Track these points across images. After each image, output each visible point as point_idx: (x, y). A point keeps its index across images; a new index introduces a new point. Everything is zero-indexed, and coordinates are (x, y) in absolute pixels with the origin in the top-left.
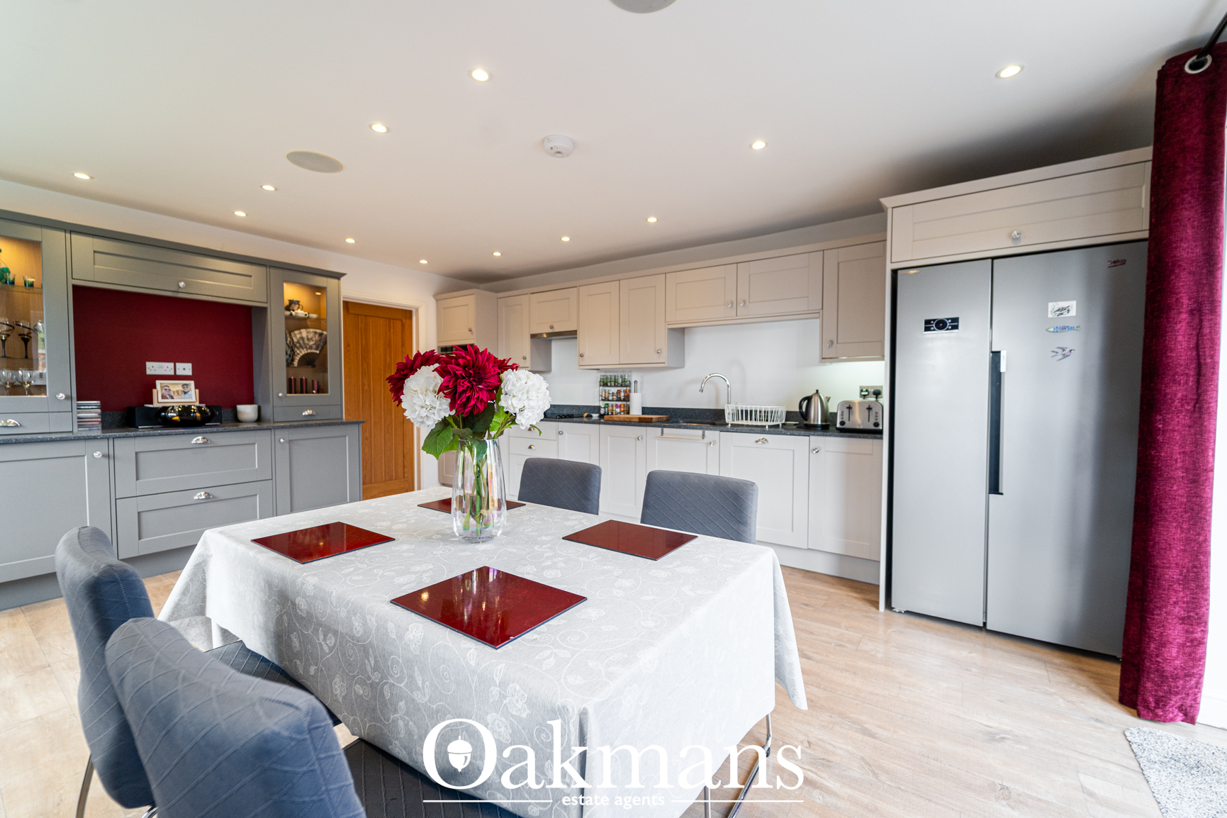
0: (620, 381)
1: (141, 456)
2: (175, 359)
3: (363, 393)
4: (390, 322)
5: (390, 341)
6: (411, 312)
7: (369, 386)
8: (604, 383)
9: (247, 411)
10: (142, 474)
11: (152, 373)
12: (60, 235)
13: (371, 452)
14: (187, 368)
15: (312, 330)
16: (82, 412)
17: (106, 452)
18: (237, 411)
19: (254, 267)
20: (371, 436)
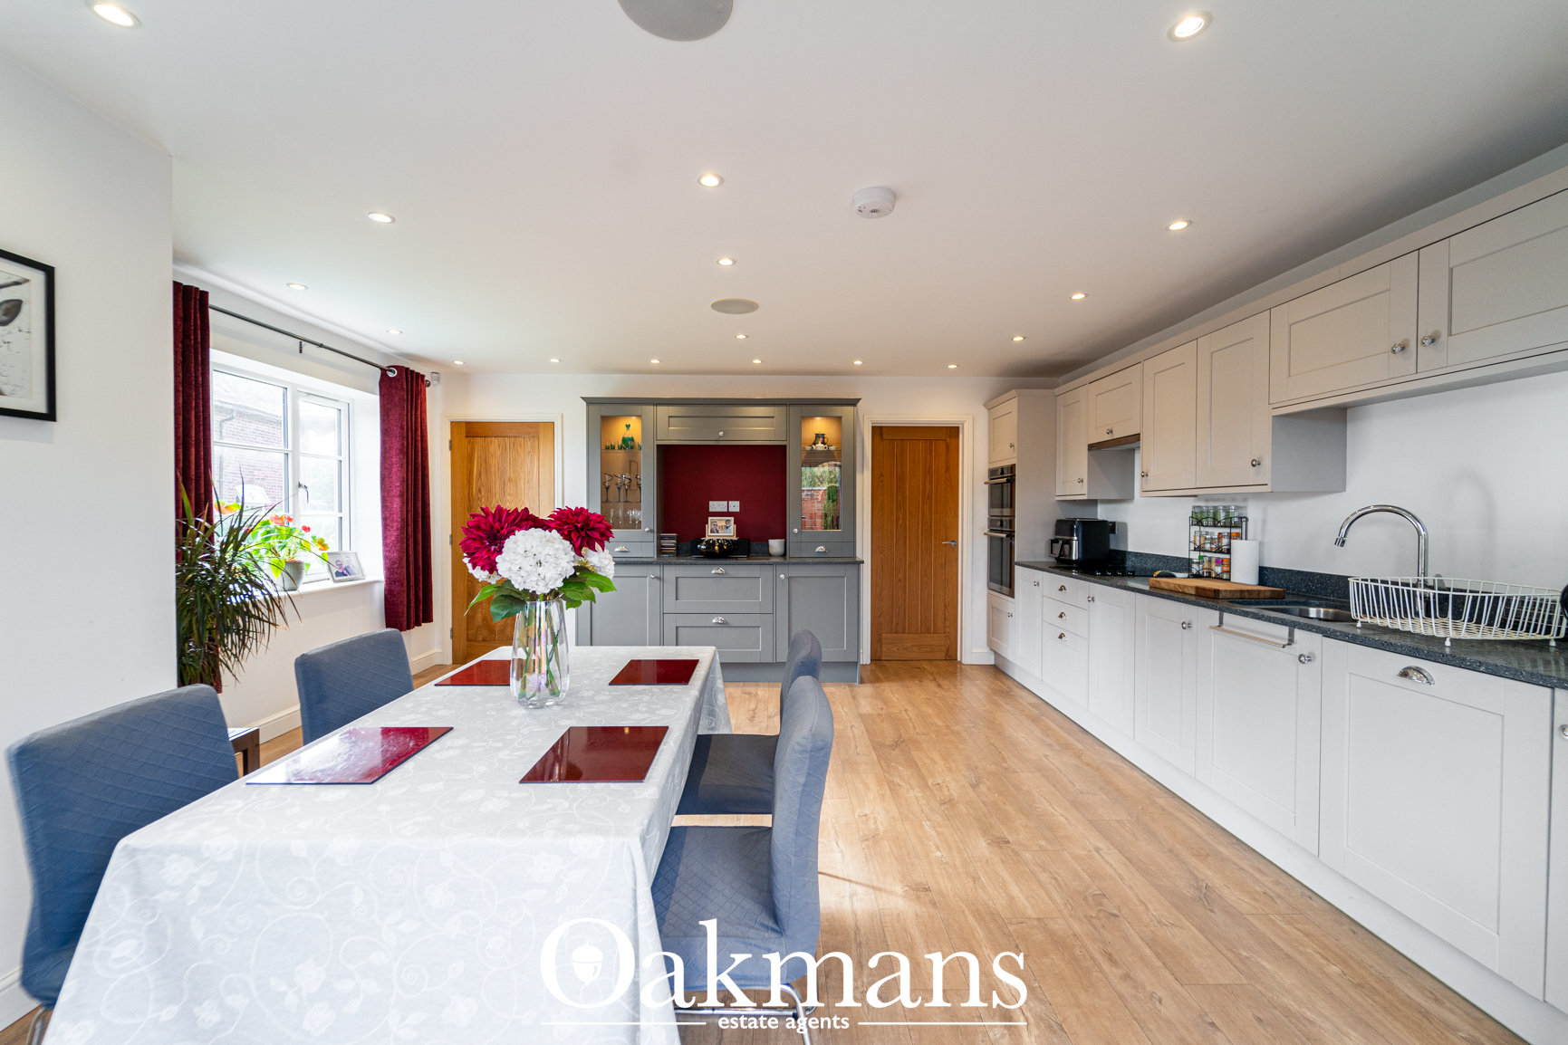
0: (1222, 516)
1: (680, 580)
2: (728, 498)
3: (897, 528)
4: (931, 443)
5: (930, 467)
6: (958, 428)
7: (904, 519)
8: (1197, 520)
9: (775, 545)
10: (679, 596)
11: (711, 510)
12: (651, 408)
13: (905, 597)
14: (735, 506)
15: (833, 463)
16: (665, 543)
17: (658, 575)
18: (768, 545)
19: (777, 409)
20: (905, 579)
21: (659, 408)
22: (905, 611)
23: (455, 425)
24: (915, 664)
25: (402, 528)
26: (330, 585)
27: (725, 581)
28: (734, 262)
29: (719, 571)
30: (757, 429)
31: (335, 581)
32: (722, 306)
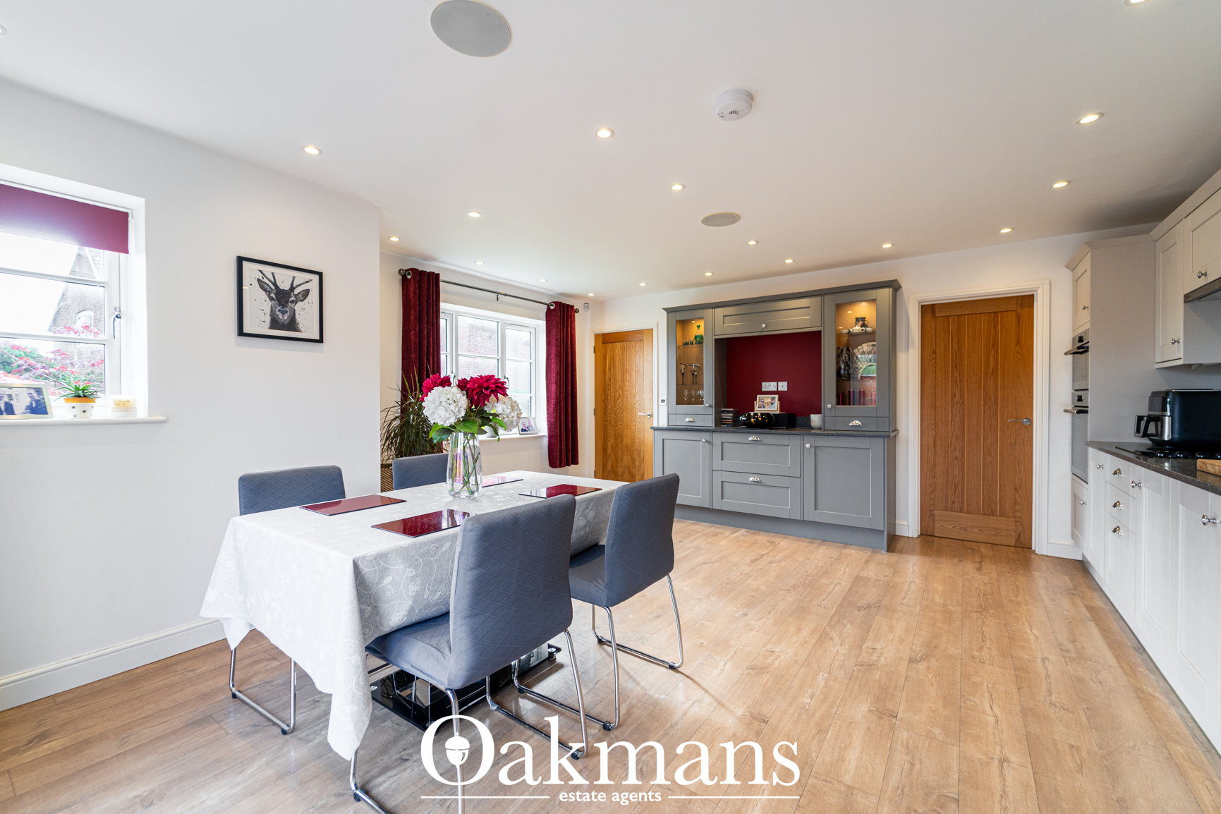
1: (724, 444)
2: (777, 380)
3: (952, 405)
4: (997, 315)
5: (995, 340)
7: (962, 397)
9: (815, 419)
10: (724, 457)
11: (763, 390)
12: (710, 311)
13: (963, 475)
14: (783, 386)
15: (871, 343)
16: (724, 415)
17: (708, 439)
18: (810, 419)
19: (813, 299)
20: (963, 456)
21: (716, 310)
22: (962, 489)
23: (597, 336)
24: (972, 545)
25: (556, 403)
26: (518, 436)
27: (760, 447)
28: (684, 186)
29: (754, 439)
30: (796, 318)
31: (520, 434)
32: (710, 221)
